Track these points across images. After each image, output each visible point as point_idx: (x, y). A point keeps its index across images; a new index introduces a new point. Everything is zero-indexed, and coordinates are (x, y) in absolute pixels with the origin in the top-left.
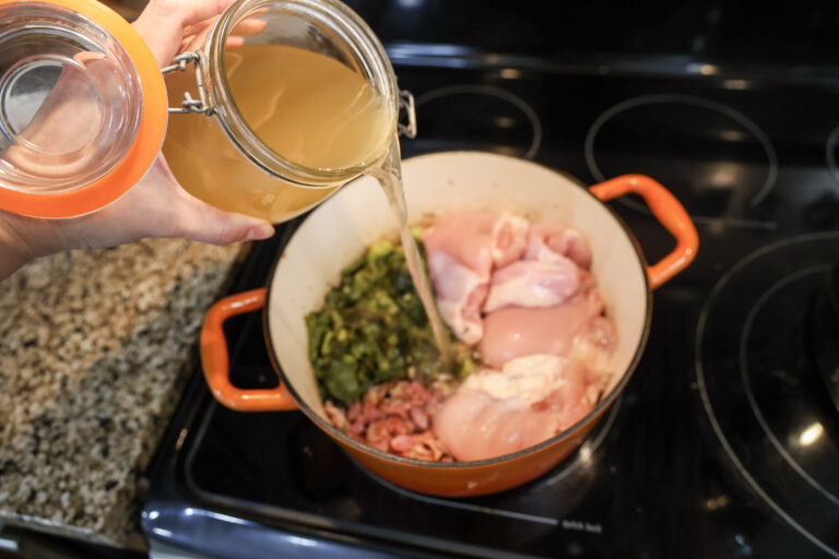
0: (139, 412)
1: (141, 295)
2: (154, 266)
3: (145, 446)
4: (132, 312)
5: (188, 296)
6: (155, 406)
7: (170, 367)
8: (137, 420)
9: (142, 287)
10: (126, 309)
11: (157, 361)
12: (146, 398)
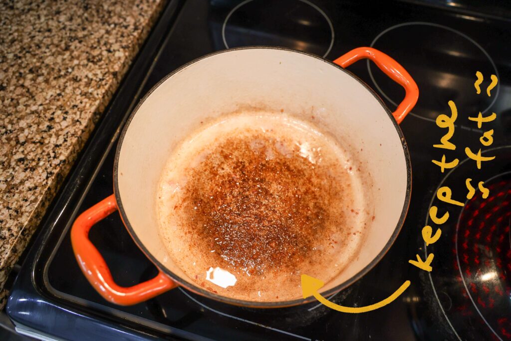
0: (11, 223)
1: (22, 130)
2: (34, 108)
3: (14, 250)
4: (13, 143)
5: (58, 136)
6: (25, 220)
7: (38, 190)
8: (9, 229)
9: (23, 124)
10: (9, 139)
11: (28, 184)
12: (18, 212)
